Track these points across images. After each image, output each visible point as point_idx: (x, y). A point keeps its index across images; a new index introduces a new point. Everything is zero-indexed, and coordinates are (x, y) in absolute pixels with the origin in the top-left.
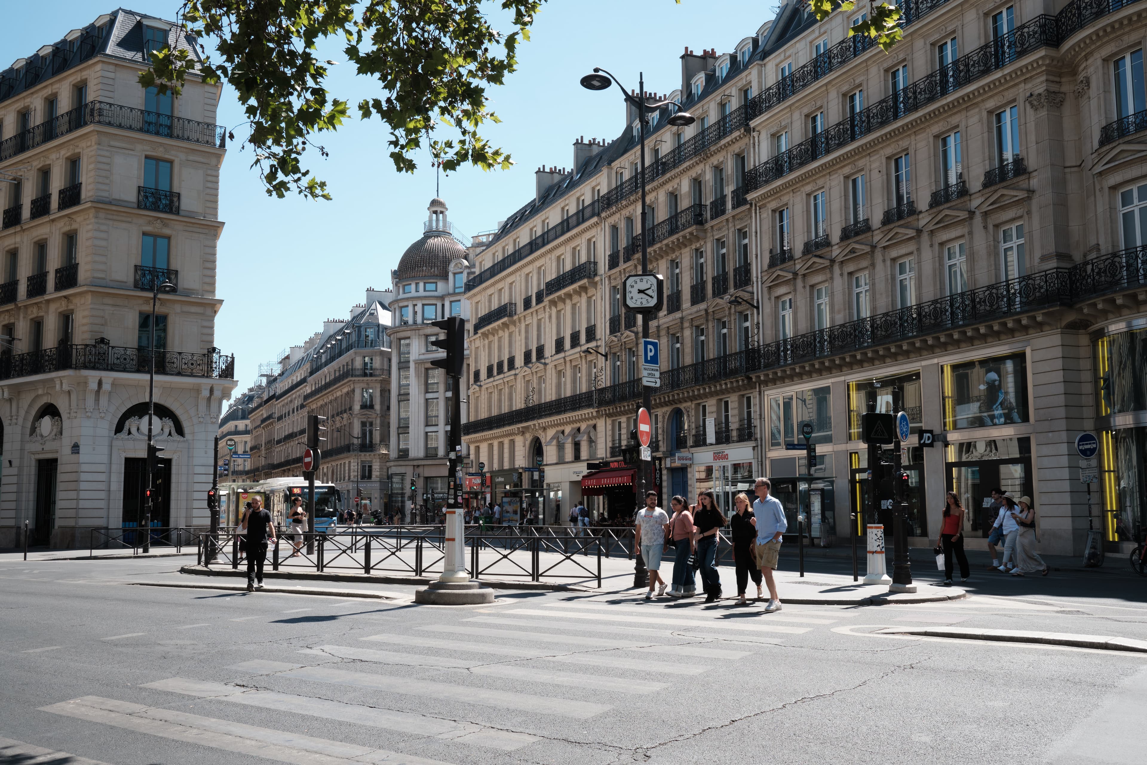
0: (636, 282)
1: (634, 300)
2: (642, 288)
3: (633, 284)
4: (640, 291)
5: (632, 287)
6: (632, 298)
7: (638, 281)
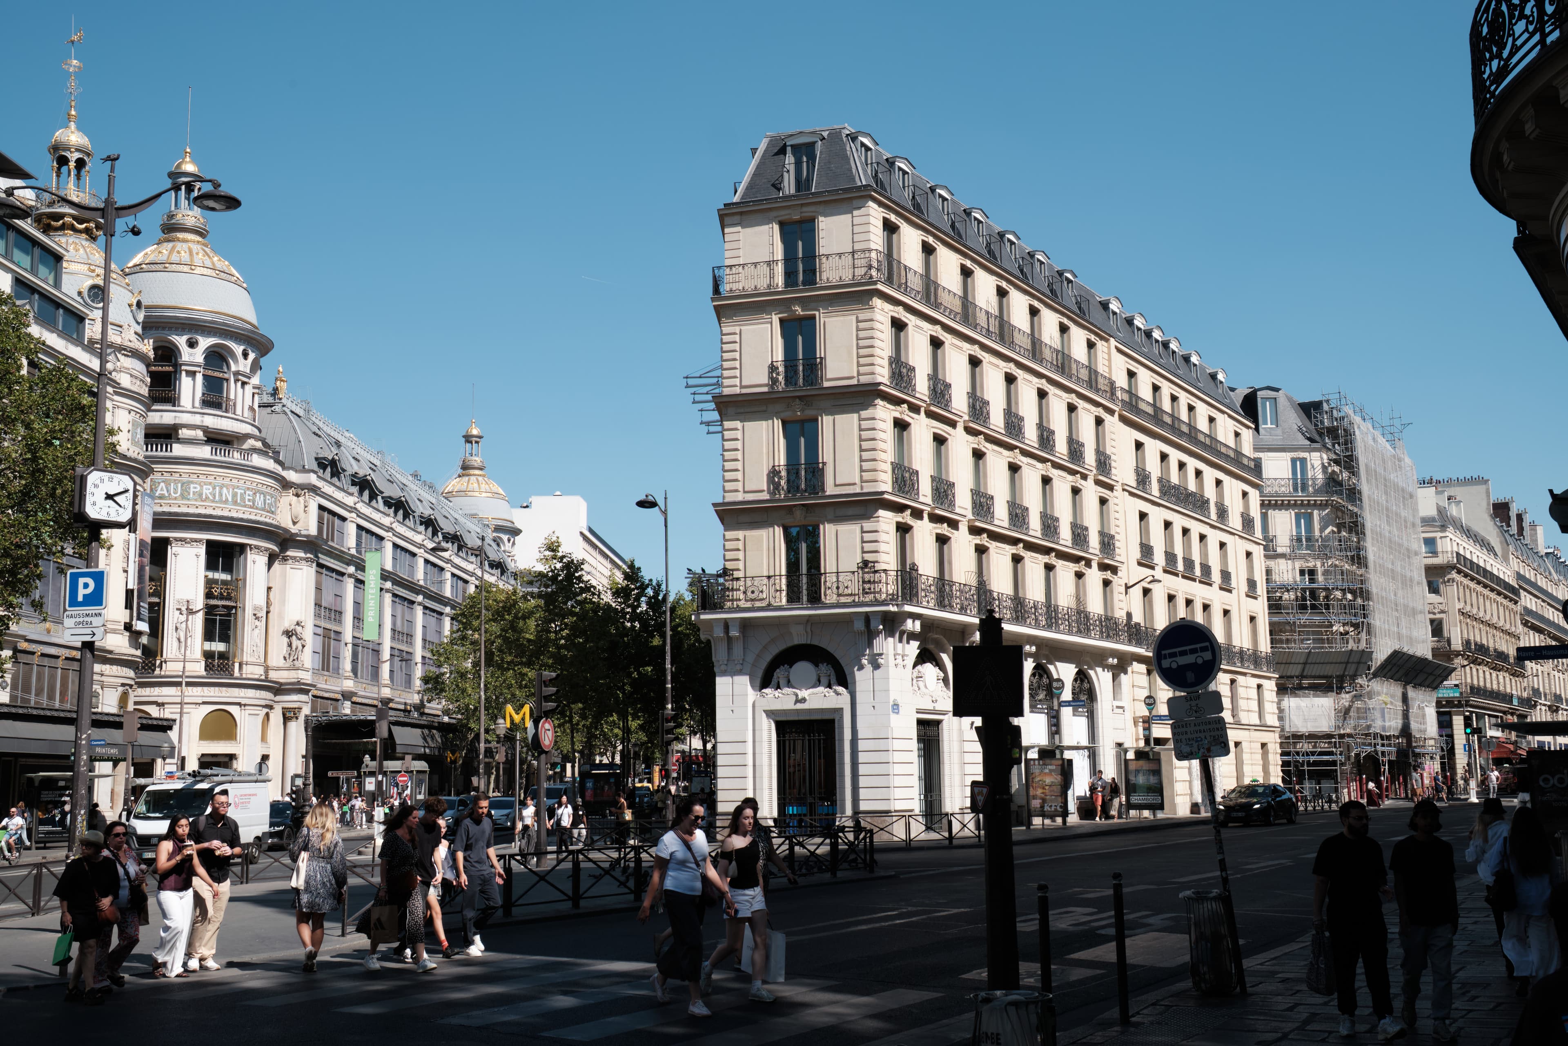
0: (102, 481)
1: (97, 508)
2: (111, 493)
3: (98, 482)
4: (109, 497)
5: (96, 486)
6: (94, 504)
7: (106, 479)
